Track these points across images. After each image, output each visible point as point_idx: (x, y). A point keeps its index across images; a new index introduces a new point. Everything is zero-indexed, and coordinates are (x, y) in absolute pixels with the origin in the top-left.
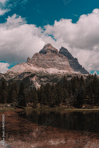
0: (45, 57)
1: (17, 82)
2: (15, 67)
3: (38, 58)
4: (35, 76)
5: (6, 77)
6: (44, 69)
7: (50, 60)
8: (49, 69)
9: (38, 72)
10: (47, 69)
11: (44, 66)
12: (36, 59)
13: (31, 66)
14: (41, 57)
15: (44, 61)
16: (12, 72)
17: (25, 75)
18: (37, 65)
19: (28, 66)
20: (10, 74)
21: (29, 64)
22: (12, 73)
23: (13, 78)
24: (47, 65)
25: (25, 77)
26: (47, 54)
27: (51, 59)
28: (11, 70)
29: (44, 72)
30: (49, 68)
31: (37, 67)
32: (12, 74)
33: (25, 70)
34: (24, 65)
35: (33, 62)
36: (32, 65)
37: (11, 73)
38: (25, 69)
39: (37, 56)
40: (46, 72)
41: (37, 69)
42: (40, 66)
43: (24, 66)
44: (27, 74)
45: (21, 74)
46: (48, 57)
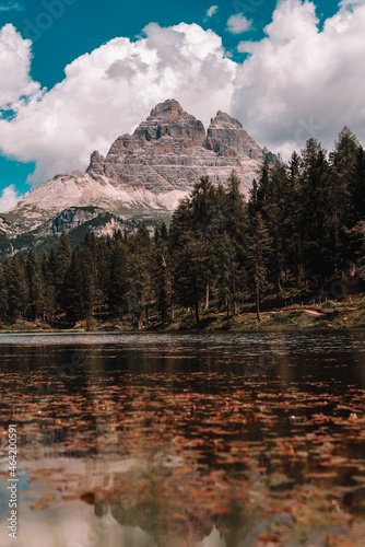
0: (156, 149)
1: (45, 242)
2: (45, 188)
3: (130, 153)
4: (112, 220)
5: (9, 224)
6: (150, 195)
7: (173, 163)
8: (168, 194)
9: (128, 206)
10: (161, 196)
11: (151, 185)
12: (121, 159)
13: (103, 184)
14: (140, 150)
15: (151, 164)
16: (34, 207)
17: (76, 219)
18: (124, 180)
19: (92, 183)
20: (26, 215)
21: (95, 175)
22: (33, 211)
23: (33, 228)
24: (163, 181)
25: (76, 225)
26: (163, 137)
27: (176, 156)
28: (29, 201)
29: (152, 204)
30: (170, 190)
31: (124, 189)
32: (35, 215)
33: (82, 200)
34: (79, 180)
35: (110, 167)
36: (106, 180)
37: (30, 208)
38: (80, 195)
39: (124, 148)
40: (158, 204)
41: (124, 193)
42: (138, 185)
43: (77, 183)
44: (82, 213)
45: (63, 213)
46: (166, 151)
